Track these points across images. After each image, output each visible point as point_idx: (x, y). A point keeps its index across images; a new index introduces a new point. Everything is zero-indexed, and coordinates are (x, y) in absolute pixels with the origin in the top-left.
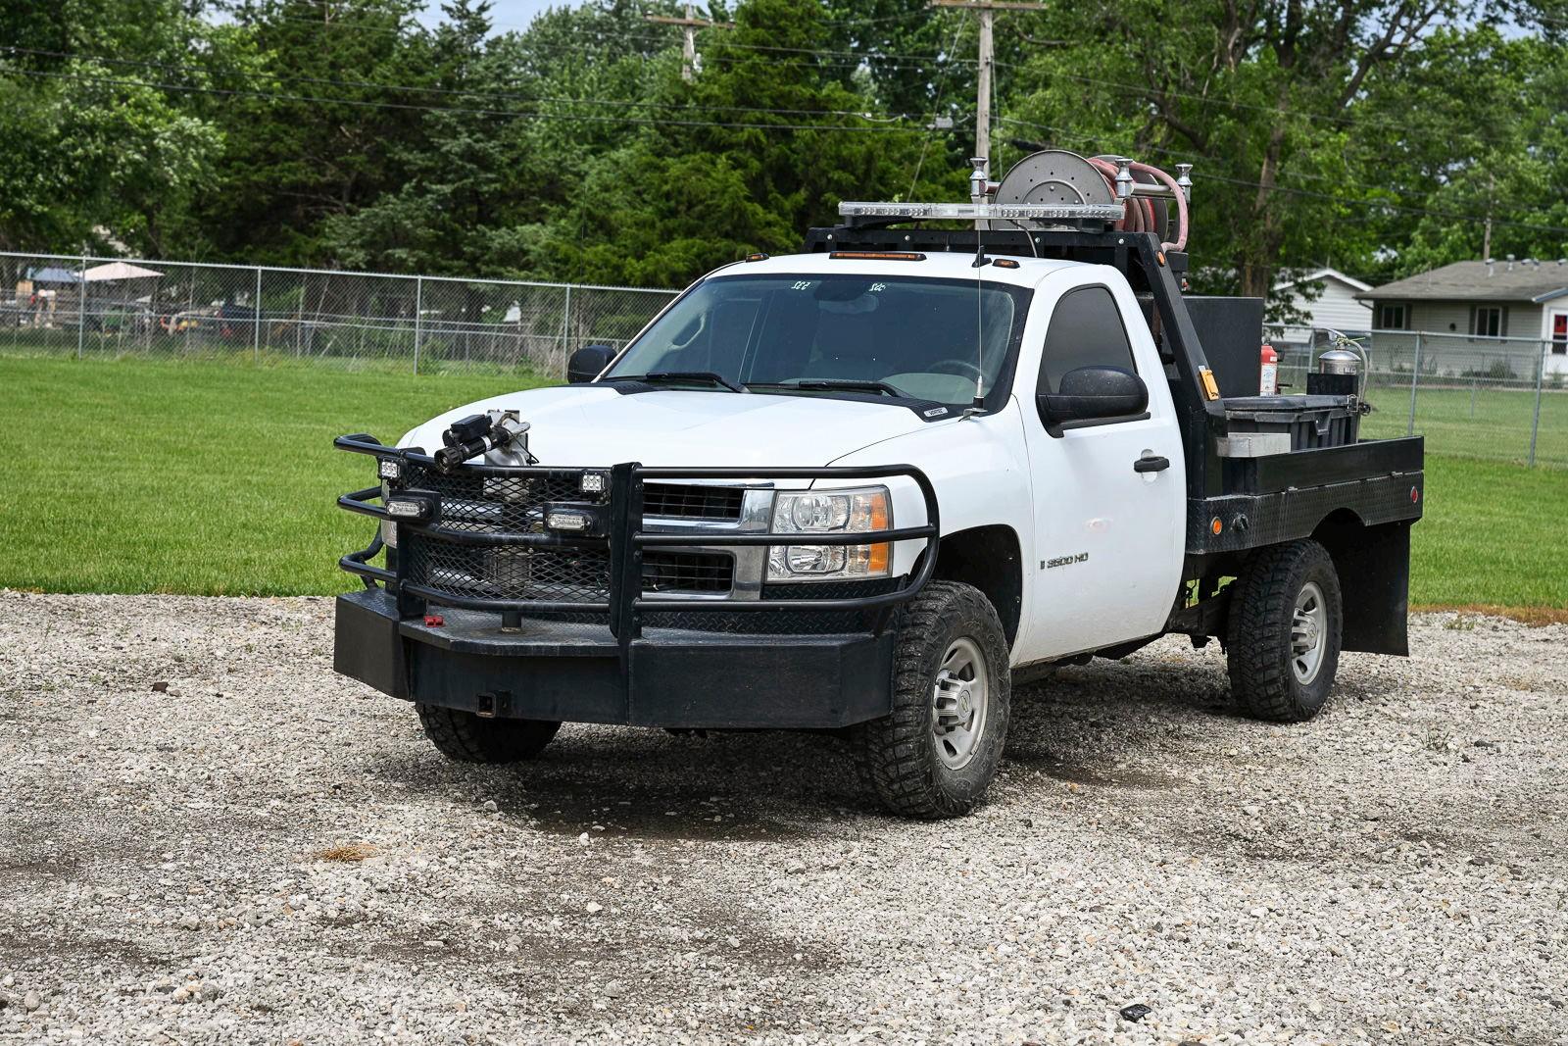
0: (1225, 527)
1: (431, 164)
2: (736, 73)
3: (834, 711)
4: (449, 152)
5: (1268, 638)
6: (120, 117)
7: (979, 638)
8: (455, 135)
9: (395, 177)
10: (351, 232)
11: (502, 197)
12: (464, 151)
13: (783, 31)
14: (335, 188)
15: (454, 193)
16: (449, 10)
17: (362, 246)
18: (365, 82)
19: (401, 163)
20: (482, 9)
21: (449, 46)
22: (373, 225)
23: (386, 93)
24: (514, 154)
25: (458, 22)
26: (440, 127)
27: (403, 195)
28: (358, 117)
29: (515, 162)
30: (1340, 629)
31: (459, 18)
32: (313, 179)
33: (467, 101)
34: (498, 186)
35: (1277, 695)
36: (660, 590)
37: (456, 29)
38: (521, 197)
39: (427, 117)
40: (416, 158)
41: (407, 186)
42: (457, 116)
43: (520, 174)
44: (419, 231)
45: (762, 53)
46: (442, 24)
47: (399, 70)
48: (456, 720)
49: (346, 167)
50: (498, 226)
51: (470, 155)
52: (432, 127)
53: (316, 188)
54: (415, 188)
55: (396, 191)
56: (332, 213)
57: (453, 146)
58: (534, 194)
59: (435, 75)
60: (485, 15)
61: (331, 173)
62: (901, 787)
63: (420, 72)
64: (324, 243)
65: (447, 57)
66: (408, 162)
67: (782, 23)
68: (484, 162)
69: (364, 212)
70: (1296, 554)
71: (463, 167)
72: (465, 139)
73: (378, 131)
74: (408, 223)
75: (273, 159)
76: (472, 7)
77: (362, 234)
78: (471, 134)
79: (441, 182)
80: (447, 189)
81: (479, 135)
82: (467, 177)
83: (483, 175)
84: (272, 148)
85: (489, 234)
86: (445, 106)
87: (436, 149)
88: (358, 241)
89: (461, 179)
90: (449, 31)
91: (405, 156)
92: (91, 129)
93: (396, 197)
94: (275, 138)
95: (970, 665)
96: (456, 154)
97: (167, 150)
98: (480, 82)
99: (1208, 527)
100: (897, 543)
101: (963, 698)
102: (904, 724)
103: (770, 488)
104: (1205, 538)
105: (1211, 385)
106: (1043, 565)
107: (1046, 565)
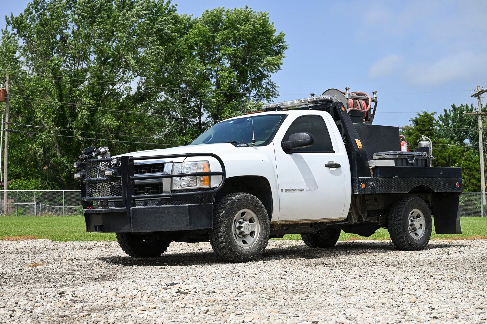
0: (367, 186)
3: (187, 225)
5: (399, 224)
7: (253, 209)
35: (404, 242)
62: (223, 252)
70: (408, 199)
95: (252, 218)
99: (359, 186)
100: (212, 176)
101: (246, 227)
102: (220, 232)
103: (172, 162)
104: (359, 189)
105: (359, 144)
106: (282, 190)
107: (284, 190)
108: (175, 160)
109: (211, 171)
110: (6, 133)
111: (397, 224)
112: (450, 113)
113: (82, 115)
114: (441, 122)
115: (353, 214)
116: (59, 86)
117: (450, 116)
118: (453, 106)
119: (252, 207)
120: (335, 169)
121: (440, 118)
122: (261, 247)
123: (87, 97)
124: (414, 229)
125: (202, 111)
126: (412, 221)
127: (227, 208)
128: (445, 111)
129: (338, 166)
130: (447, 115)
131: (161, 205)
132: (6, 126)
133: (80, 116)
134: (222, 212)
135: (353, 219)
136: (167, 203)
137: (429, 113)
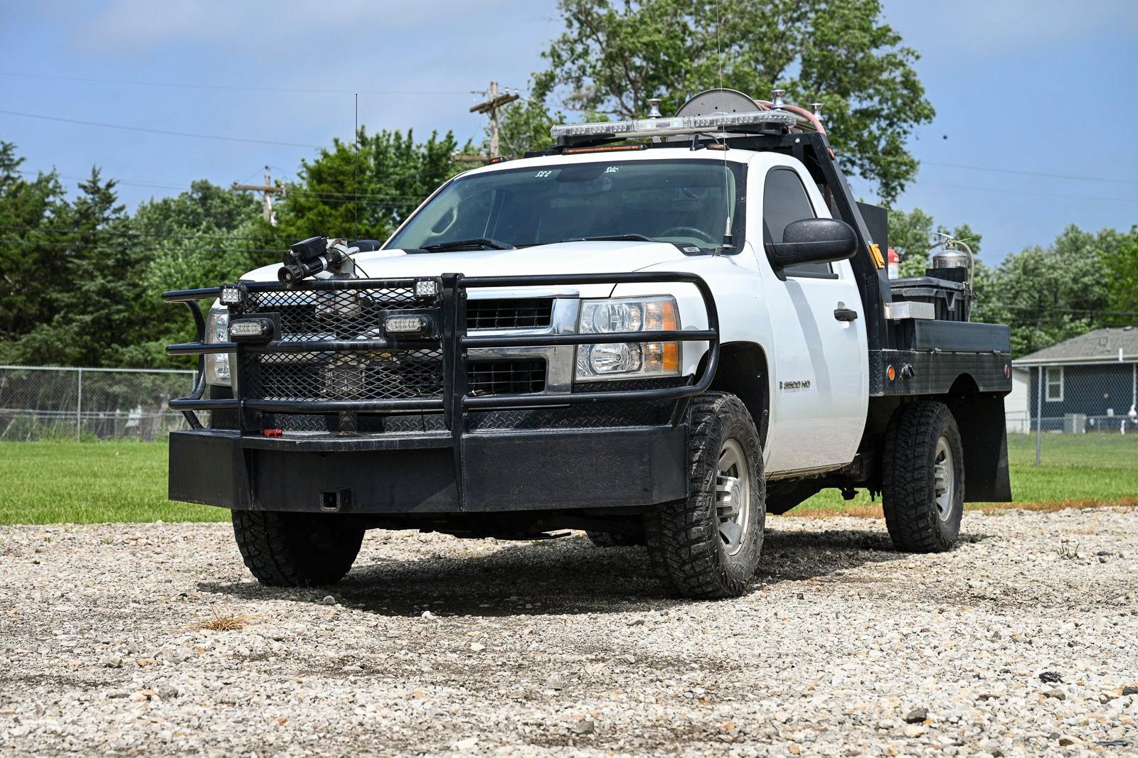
0: (897, 375)
1: (75, 300)
2: (308, 219)
3: (645, 490)
4: (89, 291)
5: (918, 479)
7: (742, 441)
8: (92, 278)
9: (48, 311)
10: (14, 353)
11: (130, 323)
12: (100, 290)
13: (341, 184)
15: (93, 321)
16: (84, 187)
18: (24, 243)
19: (51, 301)
20: (110, 185)
21: (85, 214)
22: (32, 347)
23: (38, 248)
24: (138, 290)
25: (91, 196)
26: (80, 273)
27: (54, 324)
28: (18, 269)
29: (138, 297)
30: (963, 478)
31: (92, 193)
33: (101, 253)
34: (126, 314)
35: (926, 528)
36: (478, 395)
37: (90, 201)
38: (144, 322)
39: (70, 265)
40: (65, 298)
41: (57, 317)
42: (93, 264)
43: (143, 305)
44: (68, 350)
45: (325, 203)
46: (79, 198)
47: (49, 233)
48: (273, 546)
49: (9, 306)
50: (127, 346)
51: (104, 292)
52: (75, 273)
54: (63, 318)
55: (49, 321)
57: (91, 286)
58: (153, 320)
59: (75, 233)
60: (112, 191)
62: (693, 568)
63: (64, 233)
65: (84, 221)
66: (57, 300)
67: (340, 178)
68: (114, 297)
69: (24, 339)
71: (99, 302)
72: (100, 280)
73: (33, 278)
74: (59, 344)
76: (102, 185)
77: (23, 354)
78: (104, 277)
79: (83, 313)
80: (88, 318)
81: (110, 278)
82: (103, 309)
83: (114, 308)
85: (121, 350)
86: (82, 257)
87: (78, 289)
88: (21, 360)
89: (98, 311)
90: (85, 202)
91: (55, 295)
93: (49, 325)
95: (734, 466)
96: (93, 292)
98: (110, 239)
99: (884, 374)
100: (685, 343)
101: (734, 492)
102: (695, 508)
103: (575, 296)
104: (883, 383)
105: (878, 256)
106: (781, 385)
107: (783, 386)
108: (585, 290)
109: (683, 328)
119: (741, 435)
122: (756, 552)
131: (535, 427)
134: (697, 450)
136: (557, 421)
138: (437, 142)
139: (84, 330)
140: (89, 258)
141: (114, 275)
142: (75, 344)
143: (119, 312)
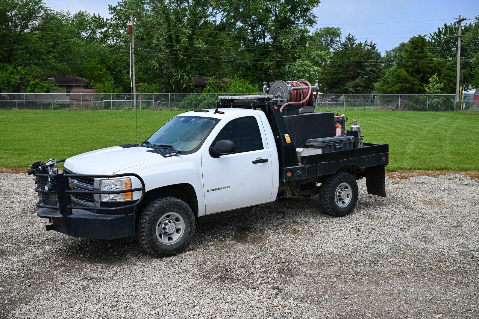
6: (305, 69)
7: (179, 211)
8: (369, 67)
9: (358, 75)
14: (349, 78)
15: (368, 77)
16: (369, 45)
17: (352, 87)
19: (359, 73)
21: (368, 52)
23: (357, 61)
24: (379, 70)
26: (366, 66)
28: (352, 65)
31: (371, 47)
32: (344, 76)
33: (371, 61)
37: (370, 49)
39: (364, 64)
40: (363, 72)
41: (360, 77)
42: (369, 64)
46: (367, 48)
49: (350, 74)
51: (371, 70)
53: (345, 78)
55: (358, 77)
56: (348, 82)
57: (368, 69)
59: (366, 57)
60: (375, 46)
61: (348, 75)
63: (363, 57)
64: (346, 87)
65: (368, 54)
68: (374, 72)
69: (353, 81)
71: (370, 73)
73: (355, 67)
74: (360, 83)
75: (338, 74)
76: (373, 44)
78: (371, 67)
79: (366, 75)
80: (367, 77)
81: (373, 67)
83: (374, 74)
84: (337, 72)
86: (366, 62)
87: (365, 70)
89: (370, 75)
91: (360, 71)
92: (300, 71)
94: (338, 70)
97: (312, 73)
98: (373, 58)
99: (286, 175)
100: (133, 192)
101: (170, 227)
102: (142, 236)
104: (286, 178)
105: (288, 139)
106: (208, 191)
107: (209, 191)
109: (133, 188)
110: (133, 55)
111: (325, 198)
112: (442, 30)
113: (183, 41)
114: (435, 37)
115: (288, 190)
116: (168, 20)
117: (442, 32)
118: (445, 25)
119: (176, 210)
120: (262, 164)
121: (435, 34)
122: (185, 242)
123: (186, 28)
124: (341, 199)
125: (266, 34)
126: (339, 193)
127: (149, 216)
128: (439, 29)
129: (265, 161)
130: (440, 32)
132: (133, 50)
133: (182, 41)
135: (288, 194)
137: (422, 36)
138: (467, 26)
139: (366, 79)
140: (368, 62)
141: (374, 66)
142: (364, 83)
143: (375, 75)
